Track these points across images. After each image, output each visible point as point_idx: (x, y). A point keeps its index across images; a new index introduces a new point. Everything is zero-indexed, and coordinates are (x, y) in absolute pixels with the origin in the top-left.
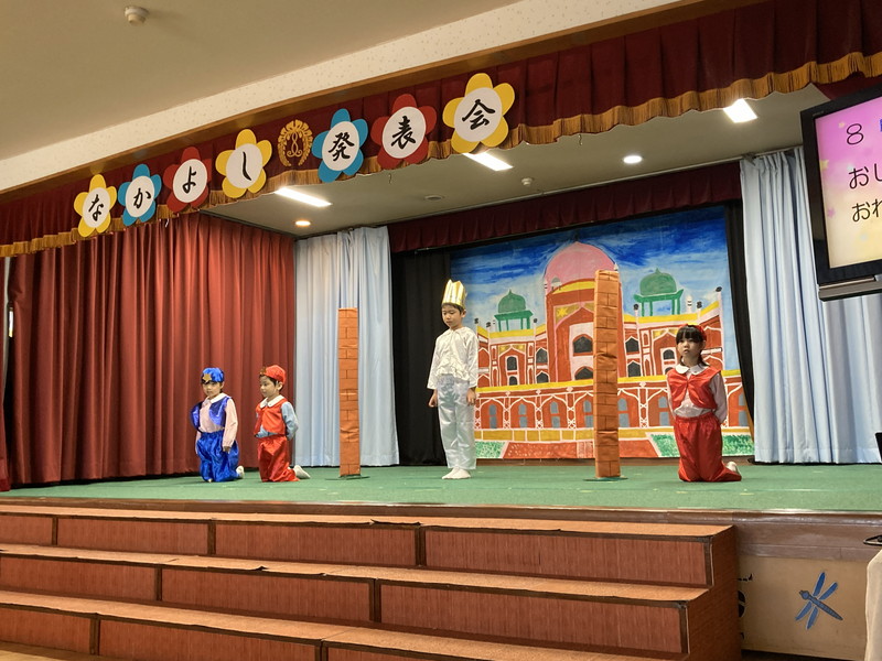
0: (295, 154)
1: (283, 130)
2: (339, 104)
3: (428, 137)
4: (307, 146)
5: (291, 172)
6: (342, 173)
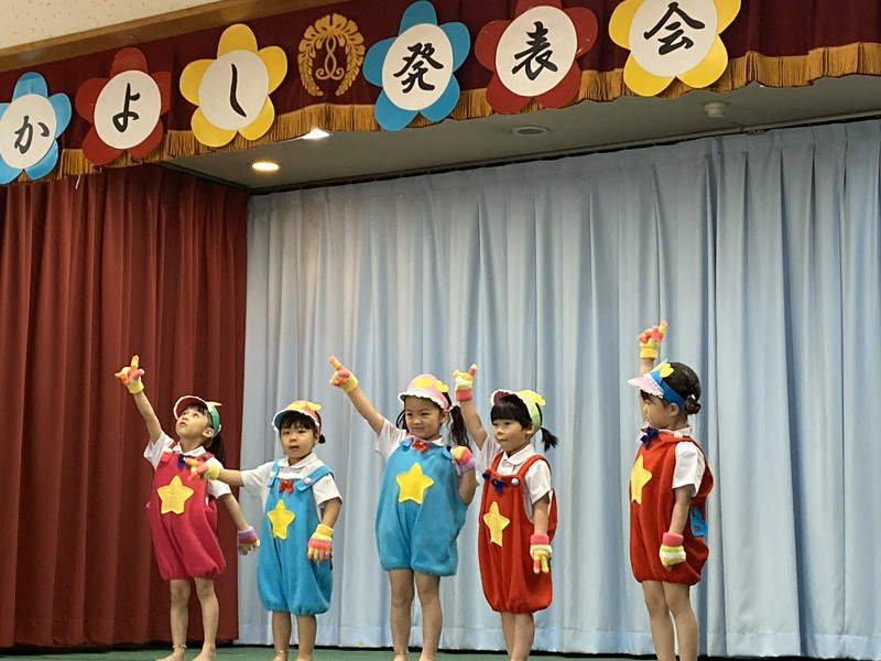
0: (330, 75)
1: (310, 31)
3: (580, 62)
4: (353, 63)
5: (322, 105)
6: (419, 116)
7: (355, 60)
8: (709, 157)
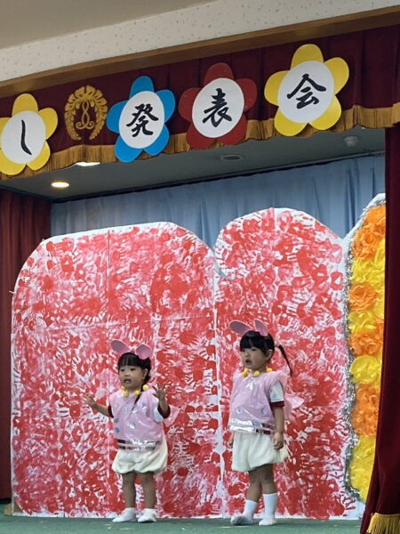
0: (85, 126)
1: (71, 98)
2: (140, 70)
3: (246, 114)
4: (100, 117)
5: (81, 146)
6: (143, 152)
7: (101, 116)
8: (349, 172)
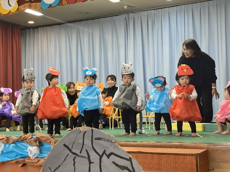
5: (29, 3)
6: (51, 5)
8: (126, 18)
